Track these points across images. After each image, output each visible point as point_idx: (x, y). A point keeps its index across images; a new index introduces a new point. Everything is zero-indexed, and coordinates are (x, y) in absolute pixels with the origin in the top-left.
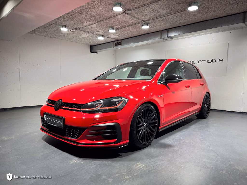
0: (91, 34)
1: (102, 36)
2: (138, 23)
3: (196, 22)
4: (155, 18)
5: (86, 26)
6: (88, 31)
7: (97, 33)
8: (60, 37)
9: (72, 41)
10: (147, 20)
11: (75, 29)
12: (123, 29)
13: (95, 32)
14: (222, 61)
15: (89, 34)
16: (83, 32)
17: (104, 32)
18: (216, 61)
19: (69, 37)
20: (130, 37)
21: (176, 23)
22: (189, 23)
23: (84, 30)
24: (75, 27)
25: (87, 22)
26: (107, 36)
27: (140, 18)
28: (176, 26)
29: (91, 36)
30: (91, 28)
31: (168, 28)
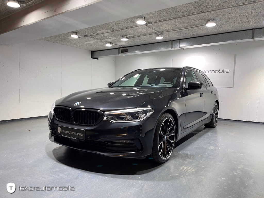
0: (99, 41)
1: (110, 43)
2: (153, 33)
3: (208, 34)
4: (171, 30)
5: (98, 34)
6: (98, 38)
7: (105, 40)
8: (63, 42)
9: (74, 46)
10: (162, 32)
11: (85, 36)
12: (135, 38)
14: (228, 72)
15: (97, 41)
16: (92, 38)
17: (114, 39)
18: (223, 72)
19: (74, 43)
20: (138, 45)
21: (189, 35)
22: (201, 35)
23: (94, 37)
24: (87, 34)
25: (102, 31)
26: (115, 43)
27: (157, 29)
28: (187, 37)
29: (98, 43)
30: (102, 36)
31: (180, 38)
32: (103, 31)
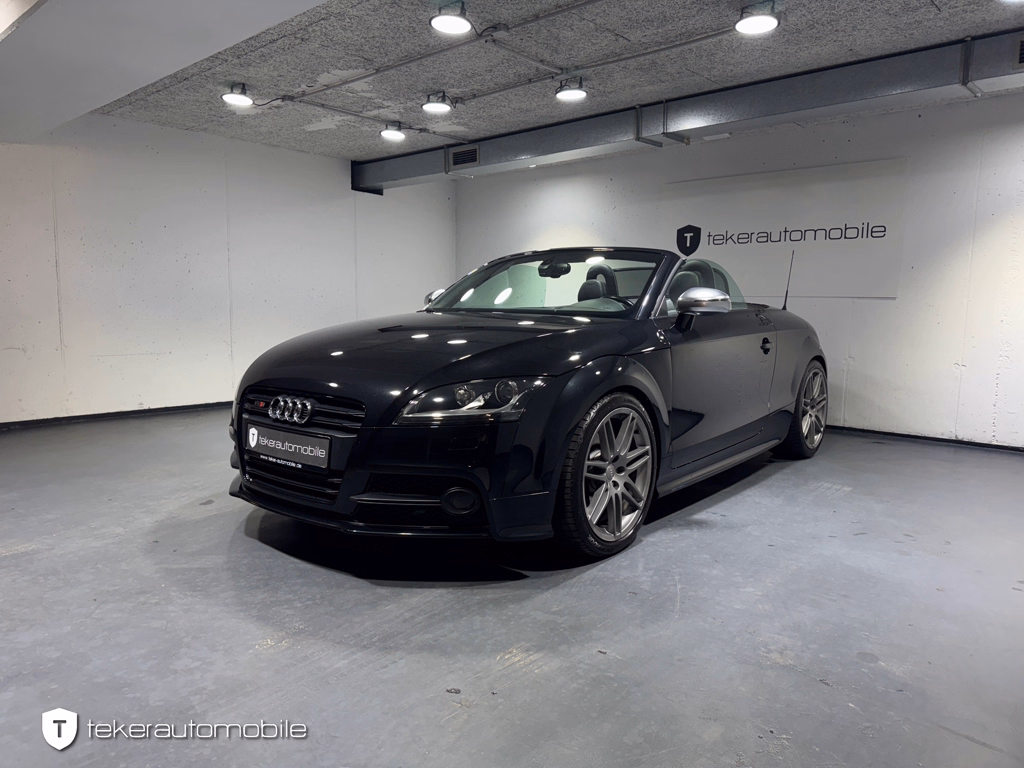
0: (349, 117)
1: (398, 125)
2: (540, 77)
3: (777, 74)
4: (609, 57)
5: (328, 87)
6: (340, 104)
7: (375, 112)
8: (223, 128)
9: (274, 143)
10: (577, 68)
11: (284, 98)
12: (481, 99)
13: (369, 108)
14: (882, 234)
15: (345, 118)
16: (319, 109)
17: (404, 108)
18: (860, 233)
19: (263, 129)
20: (513, 130)
21: (697, 79)
22: (748, 80)
23: (323, 102)
24: (284, 89)
25: (333, 72)
26: (420, 127)
27: (546, 56)
28: (697, 91)
29: (354, 126)
30: (351, 95)
31: (667, 97)
32: (337, 72)
